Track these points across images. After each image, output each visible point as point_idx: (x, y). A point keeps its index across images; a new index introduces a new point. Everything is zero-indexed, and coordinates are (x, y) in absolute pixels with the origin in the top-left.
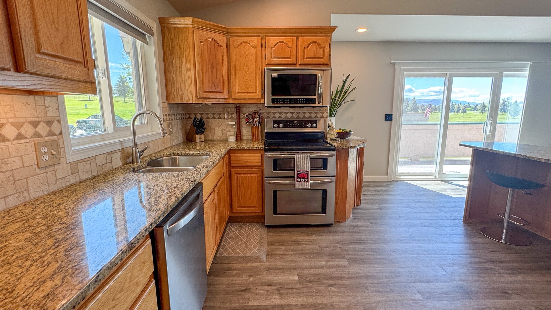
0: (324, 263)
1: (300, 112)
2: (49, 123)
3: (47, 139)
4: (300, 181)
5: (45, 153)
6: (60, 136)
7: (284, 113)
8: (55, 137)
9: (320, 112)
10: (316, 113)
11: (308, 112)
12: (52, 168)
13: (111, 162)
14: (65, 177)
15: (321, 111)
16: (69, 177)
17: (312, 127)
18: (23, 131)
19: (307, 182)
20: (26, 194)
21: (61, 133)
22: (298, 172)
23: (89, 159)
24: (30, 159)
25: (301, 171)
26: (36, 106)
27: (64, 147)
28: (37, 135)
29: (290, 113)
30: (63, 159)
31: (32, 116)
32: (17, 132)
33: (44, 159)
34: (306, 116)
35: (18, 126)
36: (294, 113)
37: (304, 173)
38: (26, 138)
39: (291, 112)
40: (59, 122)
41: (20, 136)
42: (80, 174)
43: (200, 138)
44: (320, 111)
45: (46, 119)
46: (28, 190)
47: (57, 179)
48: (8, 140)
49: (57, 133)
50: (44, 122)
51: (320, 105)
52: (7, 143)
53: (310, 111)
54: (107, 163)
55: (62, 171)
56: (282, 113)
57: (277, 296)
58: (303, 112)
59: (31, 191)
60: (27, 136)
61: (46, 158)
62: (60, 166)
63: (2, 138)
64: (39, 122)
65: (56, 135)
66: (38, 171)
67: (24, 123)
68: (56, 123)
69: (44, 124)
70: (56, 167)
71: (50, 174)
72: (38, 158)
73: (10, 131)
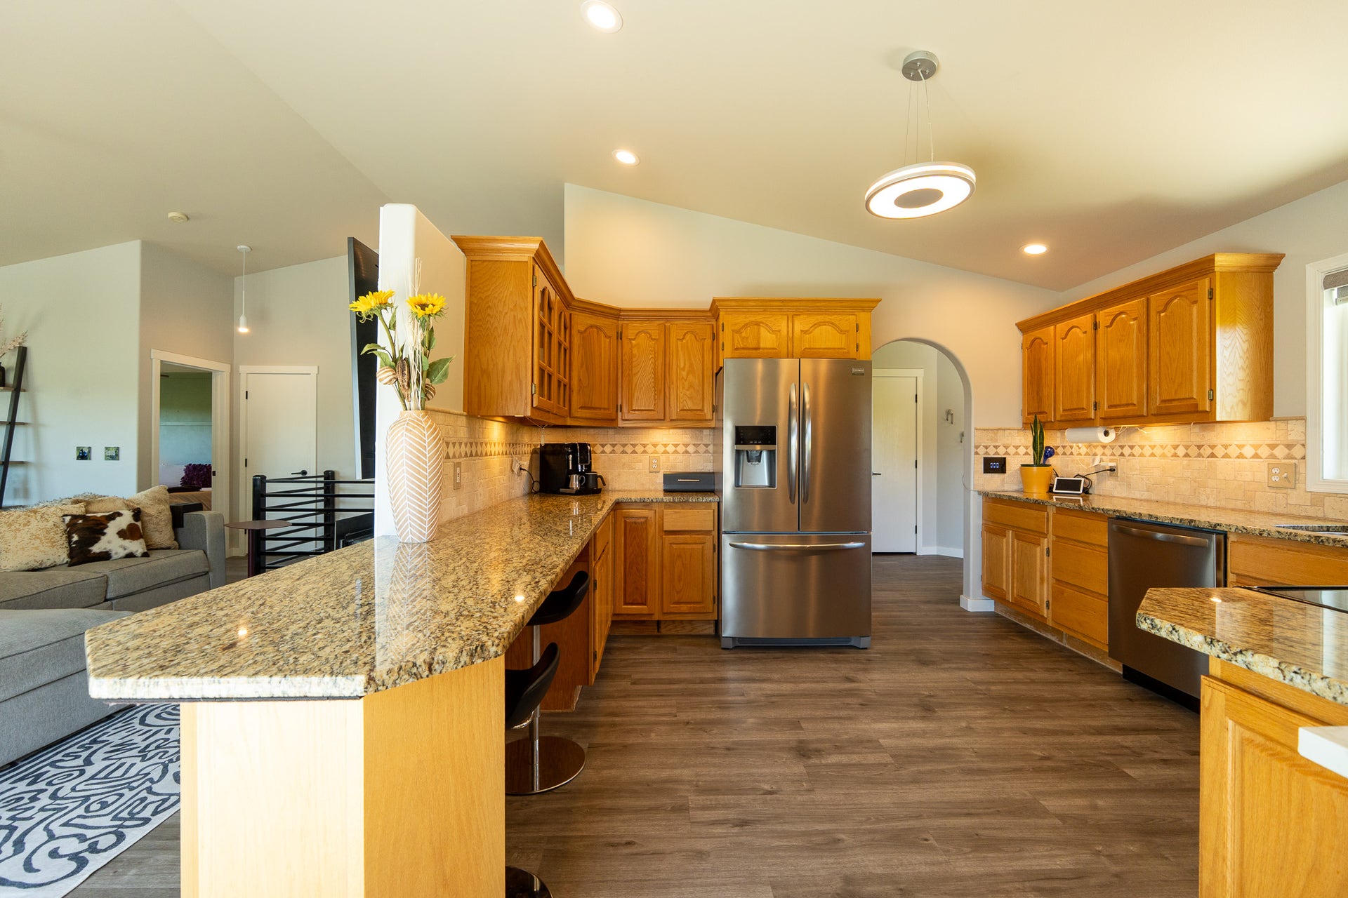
2: (1289, 447)
3: (1283, 461)
5: (1275, 474)
6: (1304, 461)
8: (1294, 461)
12: (1285, 491)
14: (1300, 505)
16: (1306, 507)
18: (1259, 452)
20: (1252, 504)
21: (1304, 458)
24: (1262, 475)
26: (1277, 429)
27: (1305, 473)
28: (1273, 456)
30: (1300, 486)
31: (1271, 439)
32: (1254, 452)
33: (1274, 480)
35: (1256, 447)
38: (1261, 458)
40: (1304, 445)
41: (1256, 456)
45: (1286, 442)
46: (1254, 502)
47: (1288, 503)
48: (1246, 458)
49: (1299, 457)
50: (1283, 445)
52: (1245, 460)
55: (1294, 497)
59: (1257, 503)
60: (1262, 456)
61: (1275, 478)
62: (1295, 492)
63: (1241, 456)
64: (1277, 445)
65: (1296, 459)
66: (1268, 489)
67: (1261, 445)
68: (1299, 447)
69: (1283, 447)
70: (1289, 491)
71: (1280, 496)
72: (1269, 478)
73: (1248, 451)
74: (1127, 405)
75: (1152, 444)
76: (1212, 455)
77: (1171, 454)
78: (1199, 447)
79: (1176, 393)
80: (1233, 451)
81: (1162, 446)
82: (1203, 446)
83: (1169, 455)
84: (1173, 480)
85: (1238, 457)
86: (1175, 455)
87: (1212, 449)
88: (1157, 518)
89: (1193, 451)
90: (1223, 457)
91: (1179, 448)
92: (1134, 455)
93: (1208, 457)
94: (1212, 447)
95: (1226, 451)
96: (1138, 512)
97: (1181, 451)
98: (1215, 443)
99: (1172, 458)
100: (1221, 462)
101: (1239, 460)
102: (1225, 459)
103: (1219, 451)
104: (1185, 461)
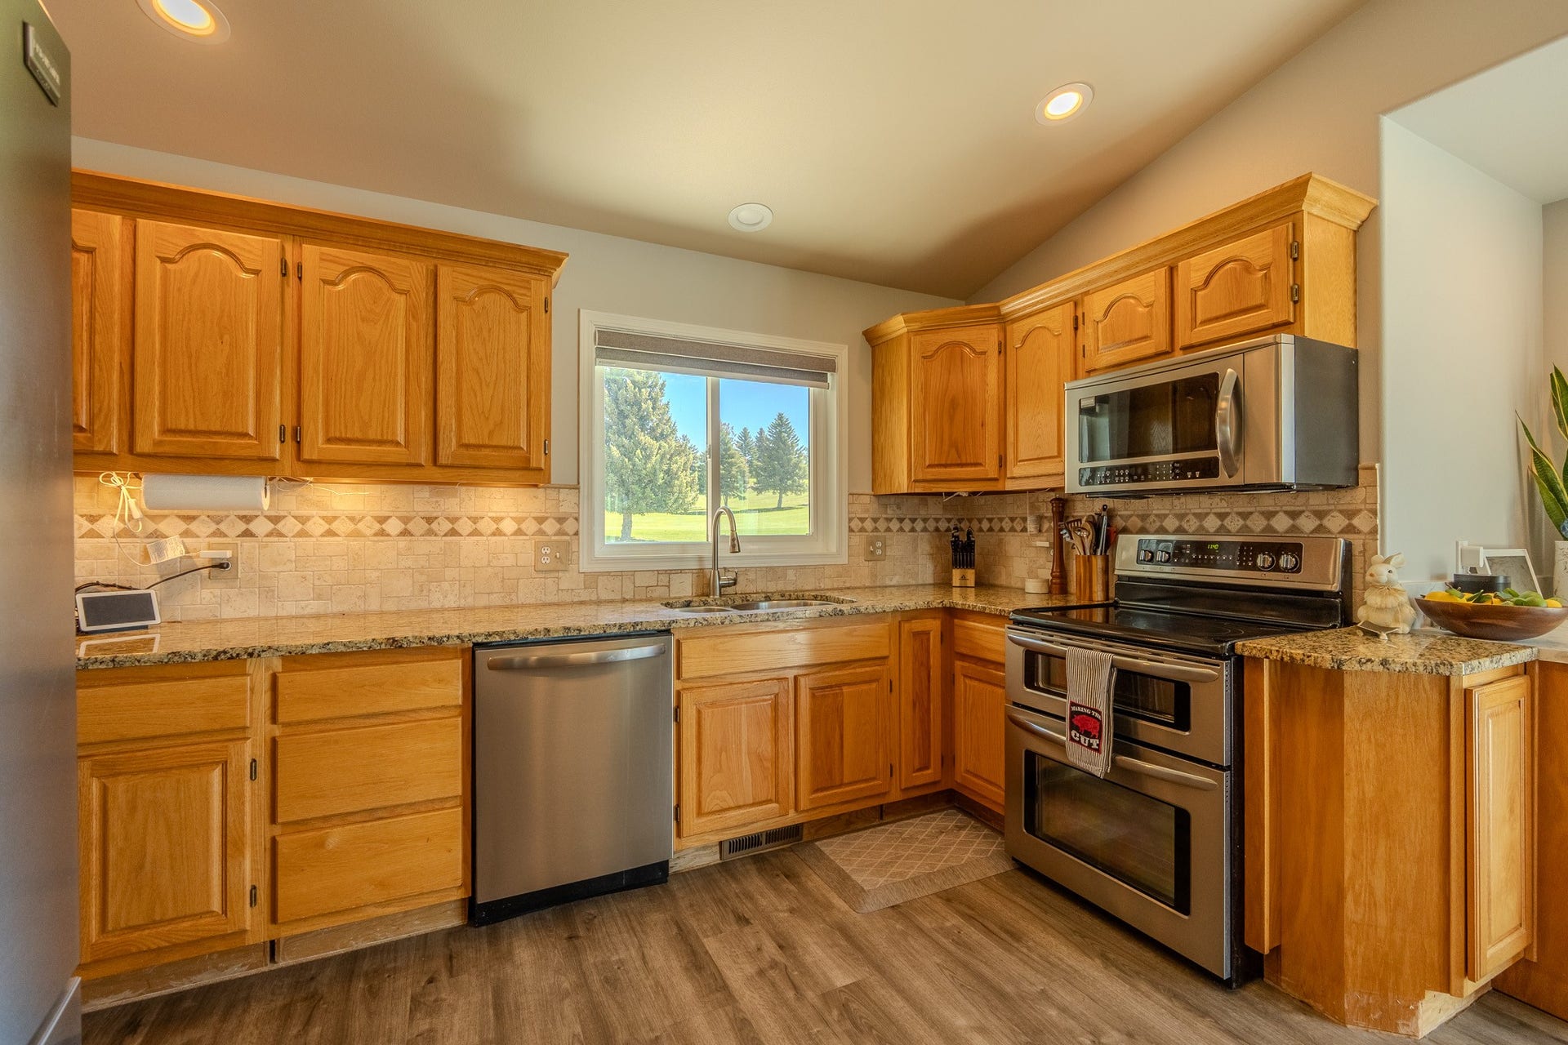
0: (961, 1022)
1: (1249, 510)
2: (561, 520)
3: (554, 538)
4: (1079, 742)
5: (545, 555)
6: (576, 537)
7: (1194, 514)
8: (566, 538)
9: (1341, 512)
10: (1320, 515)
11: (1286, 512)
12: (554, 575)
13: (669, 587)
14: (572, 590)
15: (1345, 507)
16: (579, 591)
17: (1275, 568)
18: (523, 526)
19: (1095, 750)
20: (513, 597)
21: (577, 534)
22: (1073, 709)
23: (620, 574)
24: (528, 558)
25: (1081, 706)
26: (546, 499)
27: (578, 552)
28: (541, 532)
29: (1215, 514)
30: (573, 567)
31: (538, 511)
32: (517, 527)
33: (543, 562)
34: (1277, 527)
35: (519, 520)
36: (1227, 514)
37: (1090, 715)
38: (526, 535)
39: (1219, 511)
40: (577, 519)
41: (519, 532)
42: (599, 592)
43: (963, 578)
44: (1341, 507)
45: (557, 515)
46: (517, 593)
47: (559, 590)
48: (505, 535)
49: (571, 533)
50: (555, 518)
51: (1237, 480)
52: (503, 538)
53: (1292, 508)
54: (657, 586)
55: (568, 580)
56: (1187, 514)
57: (750, 970)
58: (1262, 513)
59: (520, 595)
60: (527, 533)
61: (546, 560)
62: (567, 574)
63: (498, 533)
64: (547, 518)
65: (569, 535)
66: (534, 574)
67: (527, 518)
68: (570, 522)
69: (554, 521)
70: (561, 574)
71: (550, 582)
72: (537, 560)
73: (508, 526)
74: (381, 442)
75: (330, 514)
76: (453, 532)
77: (373, 532)
78: (429, 520)
79: (491, 434)
80: (486, 526)
81: (352, 519)
82: (436, 518)
83: (369, 532)
84: (378, 574)
85: (494, 534)
86: (382, 533)
87: (453, 524)
88: (580, 630)
89: (417, 526)
90: (470, 535)
91: (390, 521)
92: (281, 535)
93: (445, 535)
94: (453, 520)
95: (474, 527)
96: (541, 627)
97: (394, 526)
98: (457, 514)
99: (376, 538)
100: (466, 543)
101: (494, 538)
102: (472, 538)
103: (465, 526)
104: (403, 543)
